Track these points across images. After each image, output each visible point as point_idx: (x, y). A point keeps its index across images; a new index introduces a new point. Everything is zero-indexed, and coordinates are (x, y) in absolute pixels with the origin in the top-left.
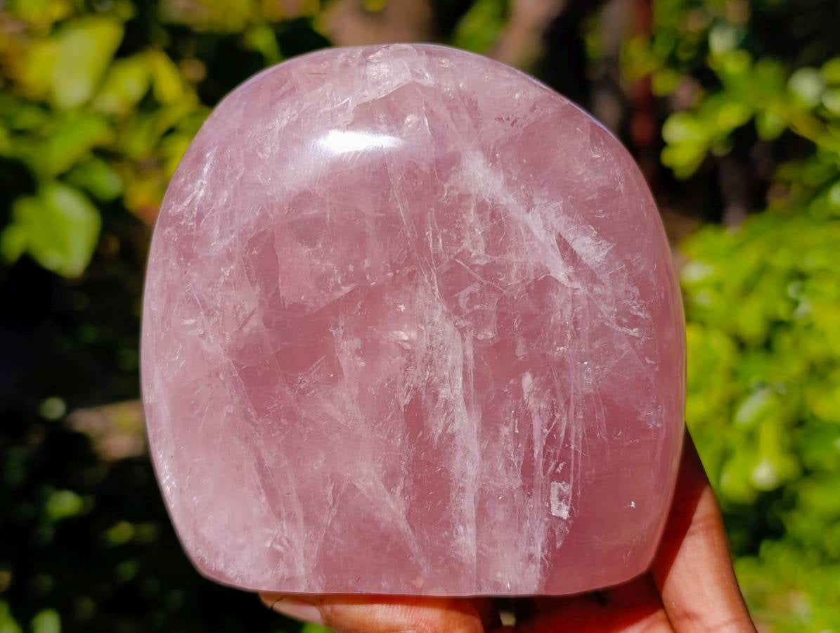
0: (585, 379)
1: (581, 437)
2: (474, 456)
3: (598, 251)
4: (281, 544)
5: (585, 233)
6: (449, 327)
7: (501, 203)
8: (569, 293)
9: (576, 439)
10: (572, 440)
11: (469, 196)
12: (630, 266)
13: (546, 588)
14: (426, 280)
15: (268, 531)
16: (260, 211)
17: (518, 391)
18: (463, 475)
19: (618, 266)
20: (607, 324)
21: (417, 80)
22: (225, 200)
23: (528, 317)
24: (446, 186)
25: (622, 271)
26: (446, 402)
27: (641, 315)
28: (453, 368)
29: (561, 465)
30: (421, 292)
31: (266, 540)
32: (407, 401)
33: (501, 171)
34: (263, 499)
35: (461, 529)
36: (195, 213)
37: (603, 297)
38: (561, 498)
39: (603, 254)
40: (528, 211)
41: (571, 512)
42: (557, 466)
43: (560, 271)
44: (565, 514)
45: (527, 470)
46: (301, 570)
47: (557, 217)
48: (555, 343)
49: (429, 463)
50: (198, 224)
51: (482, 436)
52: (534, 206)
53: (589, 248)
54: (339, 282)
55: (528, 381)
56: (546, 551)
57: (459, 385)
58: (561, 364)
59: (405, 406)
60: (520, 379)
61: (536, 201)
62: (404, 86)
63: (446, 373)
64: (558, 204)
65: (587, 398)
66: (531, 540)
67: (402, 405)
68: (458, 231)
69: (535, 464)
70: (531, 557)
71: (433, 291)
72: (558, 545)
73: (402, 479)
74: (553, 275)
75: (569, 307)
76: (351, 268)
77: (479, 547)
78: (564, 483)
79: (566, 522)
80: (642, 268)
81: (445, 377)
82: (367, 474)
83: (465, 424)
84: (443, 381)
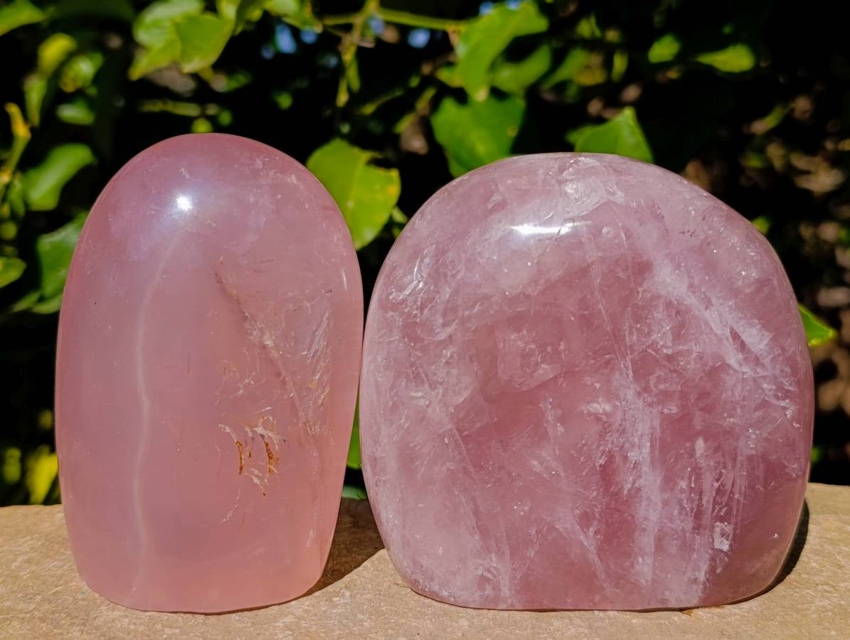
0: (750, 444)
1: (743, 489)
2: (656, 504)
3: (761, 340)
4: (489, 571)
5: (752, 326)
6: (640, 404)
7: (685, 303)
8: (740, 376)
9: (740, 490)
10: (736, 490)
11: (659, 297)
12: (783, 349)
13: (704, 602)
14: (622, 366)
15: (480, 561)
16: (480, 305)
17: (692, 452)
18: (646, 519)
19: (777, 351)
20: (766, 398)
21: (612, 198)
22: (448, 296)
23: (704, 395)
24: (640, 289)
25: (779, 355)
26: (635, 463)
27: (791, 388)
28: (642, 436)
29: (725, 509)
30: (617, 376)
31: (476, 569)
32: (602, 461)
33: (686, 276)
34: (477, 537)
35: (640, 560)
36: (419, 304)
37: (764, 377)
38: (723, 536)
39: (765, 342)
40: (707, 308)
41: (731, 546)
42: (720, 510)
43: (733, 358)
44: (725, 547)
45: (698, 515)
46: (506, 591)
47: (730, 314)
48: (725, 415)
49: (619, 511)
50: (422, 313)
51: (663, 490)
52: (712, 305)
53: (756, 338)
54: (539, 360)
55: (700, 444)
56: (707, 575)
57: (646, 450)
58: (729, 433)
59: (601, 466)
60: (694, 442)
61: (714, 300)
62: (602, 205)
63: (637, 440)
64: (730, 303)
65: (750, 459)
66: (697, 568)
67: (597, 465)
68: (649, 326)
69: (703, 508)
70: (695, 581)
71: (628, 375)
72: (718, 571)
73: (596, 523)
74: (727, 362)
75: (740, 388)
76: (549, 349)
77: (654, 573)
78: (726, 523)
79: (726, 553)
80: (792, 349)
81: (635, 443)
82: (566, 520)
83: (650, 481)
84: (633, 446)
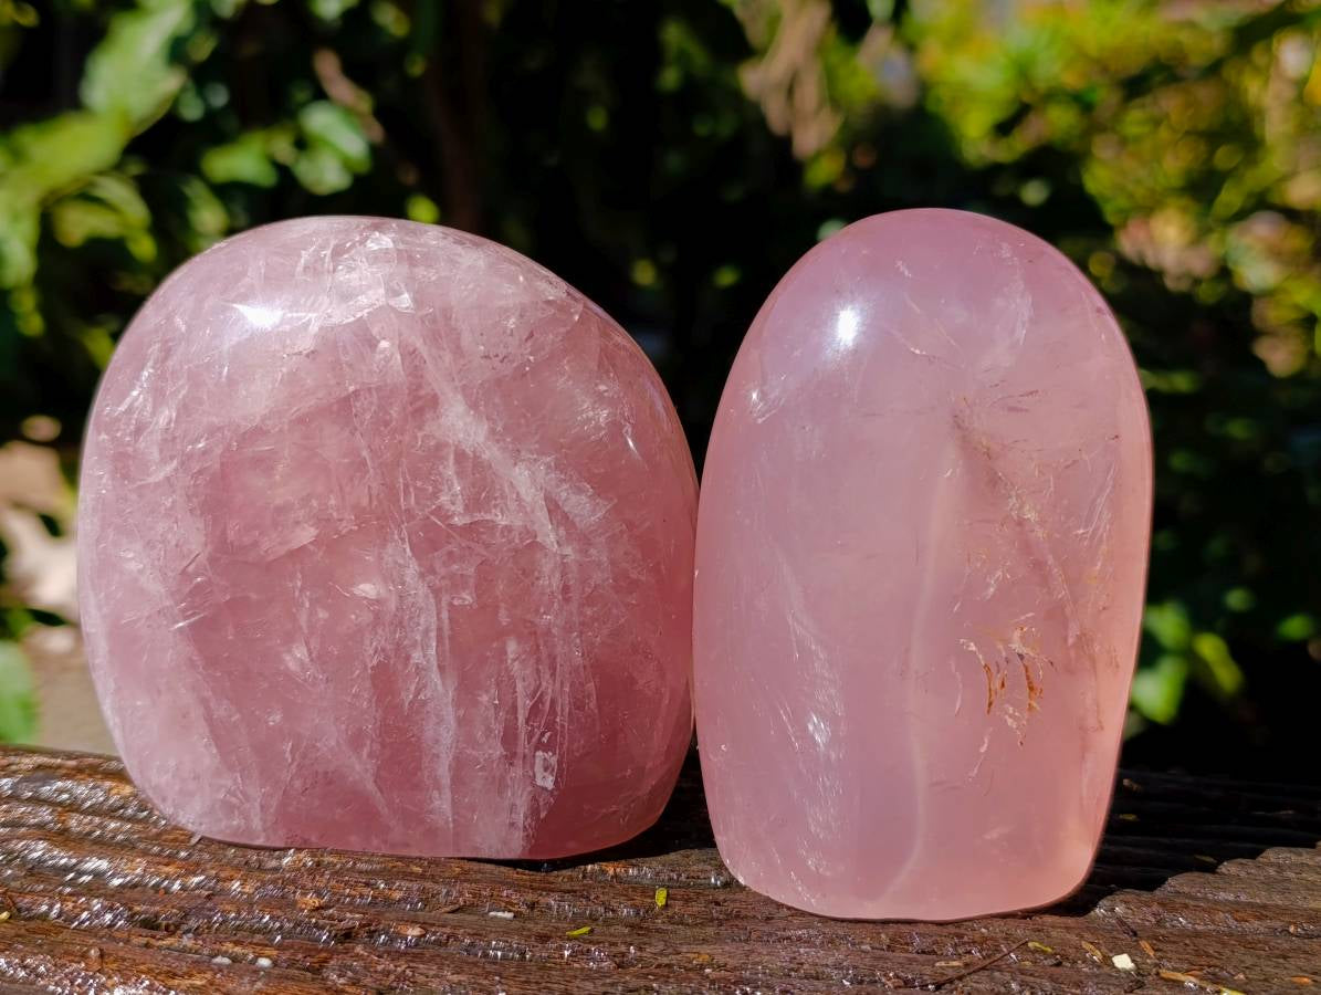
1: (568, 709)
2: (449, 723)
3: (594, 511)
4: (235, 796)
5: (580, 491)
6: (422, 590)
7: (485, 456)
8: (558, 559)
9: (562, 710)
10: (558, 711)
11: (446, 445)
12: (631, 525)
13: (530, 852)
14: (396, 537)
15: (220, 782)
17: (501, 656)
18: (437, 741)
19: (617, 527)
20: (601, 591)
21: (393, 302)
24: (420, 434)
25: (622, 532)
26: (418, 666)
27: (643, 578)
28: (426, 632)
29: (548, 734)
30: (390, 549)
31: (216, 791)
32: (374, 662)
33: (484, 419)
35: (435, 794)
38: (546, 769)
39: (600, 514)
40: (515, 464)
41: (556, 783)
42: (543, 734)
43: (548, 535)
44: (549, 783)
45: (509, 738)
46: (257, 823)
47: (547, 474)
48: (542, 611)
49: (398, 728)
50: (136, 442)
51: (458, 704)
52: (522, 460)
53: (583, 507)
55: (512, 647)
56: (529, 820)
57: (432, 650)
58: (548, 633)
59: (372, 668)
60: (504, 644)
61: (525, 454)
63: (418, 638)
64: (548, 459)
65: (575, 669)
66: (513, 808)
67: (370, 666)
68: (434, 483)
69: (518, 732)
70: (512, 825)
71: (404, 548)
72: (543, 815)
73: (368, 742)
74: (540, 539)
75: (558, 573)
77: (456, 813)
78: (550, 754)
79: (552, 792)
80: (647, 524)
81: (417, 640)
83: (439, 689)
84: (414, 645)
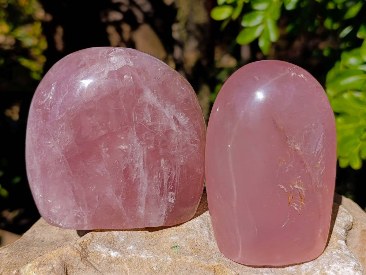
0: (181, 160)
1: (179, 178)
2: (145, 185)
3: (185, 120)
4: (79, 214)
5: (182, 115)
6: (139, 145)
7: (156, 105)
8: (177, 134)
9: (178, 179)
10: (176, 179)
11: (146, 103)
12: (194, 125)
13: (165, 224)
14: (132, 130)
15: (75, 210)
16: (74, 106)
17: (159, 164)
18: (142, 191)
19: (191, 125)
20: (187, 143)
21: (128, 64)
22: (61, 102)
23: (164, 142)
24: (139, 100)
25: (192, 127)
26: (137, 168)
27: (197, 140)
28: (140, 158)
29: (172, 186)
30: (130, 133)
31: (74, 213)
32: (124, 168)
33: (156, 96)
34: (74, 200)
35: (140, 207)
36: (49, 105)
37: (186, 135)
38: (172, 197)
39: (187, 121)
40: (164, 108)
41: (175, 201)
42: (171, 187)
43: (174, 127)
44: (173, 202)
45: (162, 189)
46: (86, 222)
47: (173, 110)
48: (172, 149)
49: (131, 188)
50: (51, 109)
51: (148, 179)
52: (166, 106)
53: (183, 120)
54: (100, 129)
55: (162, 161)
56: (166, 213)
57: (142, 163)
58: (173, 156)
59: (124, 170)
60: (160, 161)
61: (167, 105)
62: (123, 66)
63: (138, 160)
64: (173, 106)
65: (181, 166)
66: (162, 210)
67: (122, 170)
68: (142, 114)
69: (164, 186)
70: (162, 215)
71: (134, 133)
72: (170, 211)
73: (122, 193)
74: (172, 128)
75: (177, 139)
76: (104, 124)
77: (145, 213)
78: (173, 192)
79: (173, 204)
80: (198, 125)
81: (137, 160)
82: (110, 192)
83: (143, 175)
84: (136, 162)
